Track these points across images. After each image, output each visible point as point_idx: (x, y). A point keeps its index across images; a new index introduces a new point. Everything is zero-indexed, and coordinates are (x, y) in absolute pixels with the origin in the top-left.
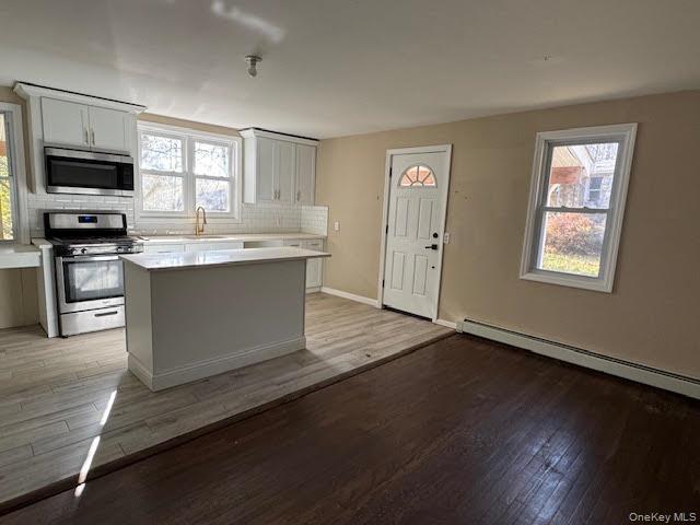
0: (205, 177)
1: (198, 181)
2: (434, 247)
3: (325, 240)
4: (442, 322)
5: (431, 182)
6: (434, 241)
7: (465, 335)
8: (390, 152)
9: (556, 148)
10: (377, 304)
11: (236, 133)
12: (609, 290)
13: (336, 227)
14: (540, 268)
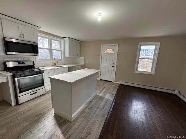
0: (55, 50)
1: (53, 51)
2: (114, 66)
3: (84, 65)
4: (115, 82)
5: (112, 52)
6: (114, 65)
7: (122, 85)
8: (102, 45)
9: (142, 46)
10: (99, 79)
11: (62, 38)
12: (154, 74)
13: (87, 62)
14: (138, 70)
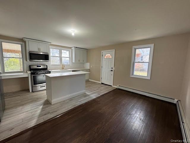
0: (64, 57)
2: (112, 71)
3: (89, 69)
4: (114, 86)
5: (111, 57)
6: (112, 69)
7: (119, 89)
8: (102, 51)
10: (100, 82)
11: (70, 48)
12: (150, 79)
13: (91, 67)
14: (134, 74)
